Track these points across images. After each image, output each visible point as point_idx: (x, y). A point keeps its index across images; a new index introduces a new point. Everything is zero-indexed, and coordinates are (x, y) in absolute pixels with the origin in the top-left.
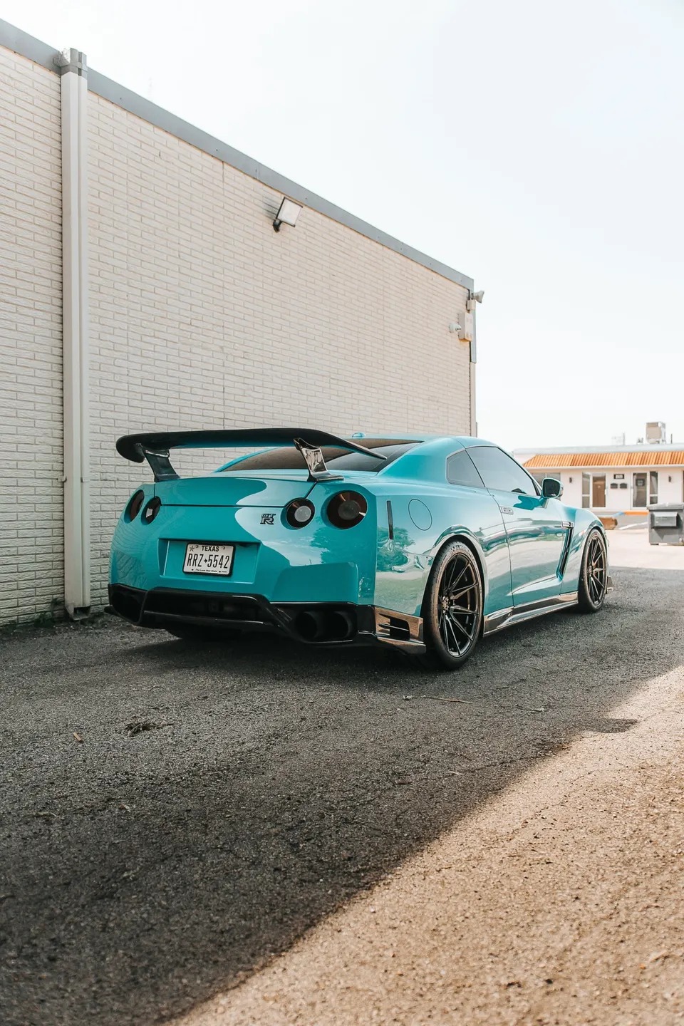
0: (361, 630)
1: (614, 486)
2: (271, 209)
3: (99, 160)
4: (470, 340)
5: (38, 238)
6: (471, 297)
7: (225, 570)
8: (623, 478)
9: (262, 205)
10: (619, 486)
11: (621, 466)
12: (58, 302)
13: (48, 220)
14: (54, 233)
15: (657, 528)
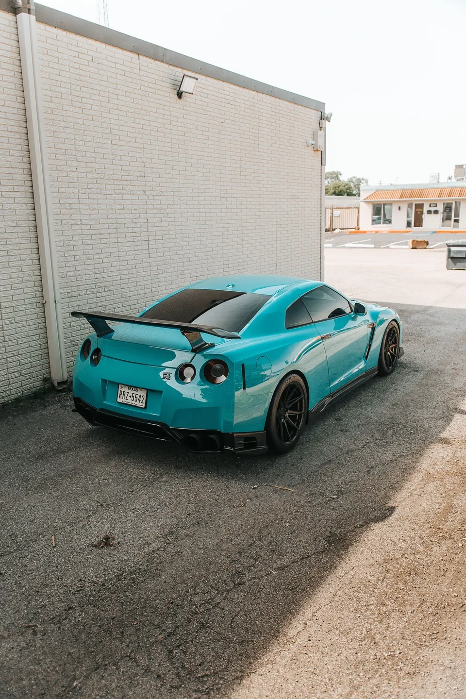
0: (226, 446)
1: (429, 212)
2: (174, 82)
3: (49, 74)
4: (321, 150)
5: (11, 140)
6: (323, 118)
7: (142, 404)
8: (436, 206)
9: (169, 81)
10: (433, 212)
11: (435, 198)
12: (29, 184)
13: (17, 126)
14: (22, 135)
15: (452, 258)
